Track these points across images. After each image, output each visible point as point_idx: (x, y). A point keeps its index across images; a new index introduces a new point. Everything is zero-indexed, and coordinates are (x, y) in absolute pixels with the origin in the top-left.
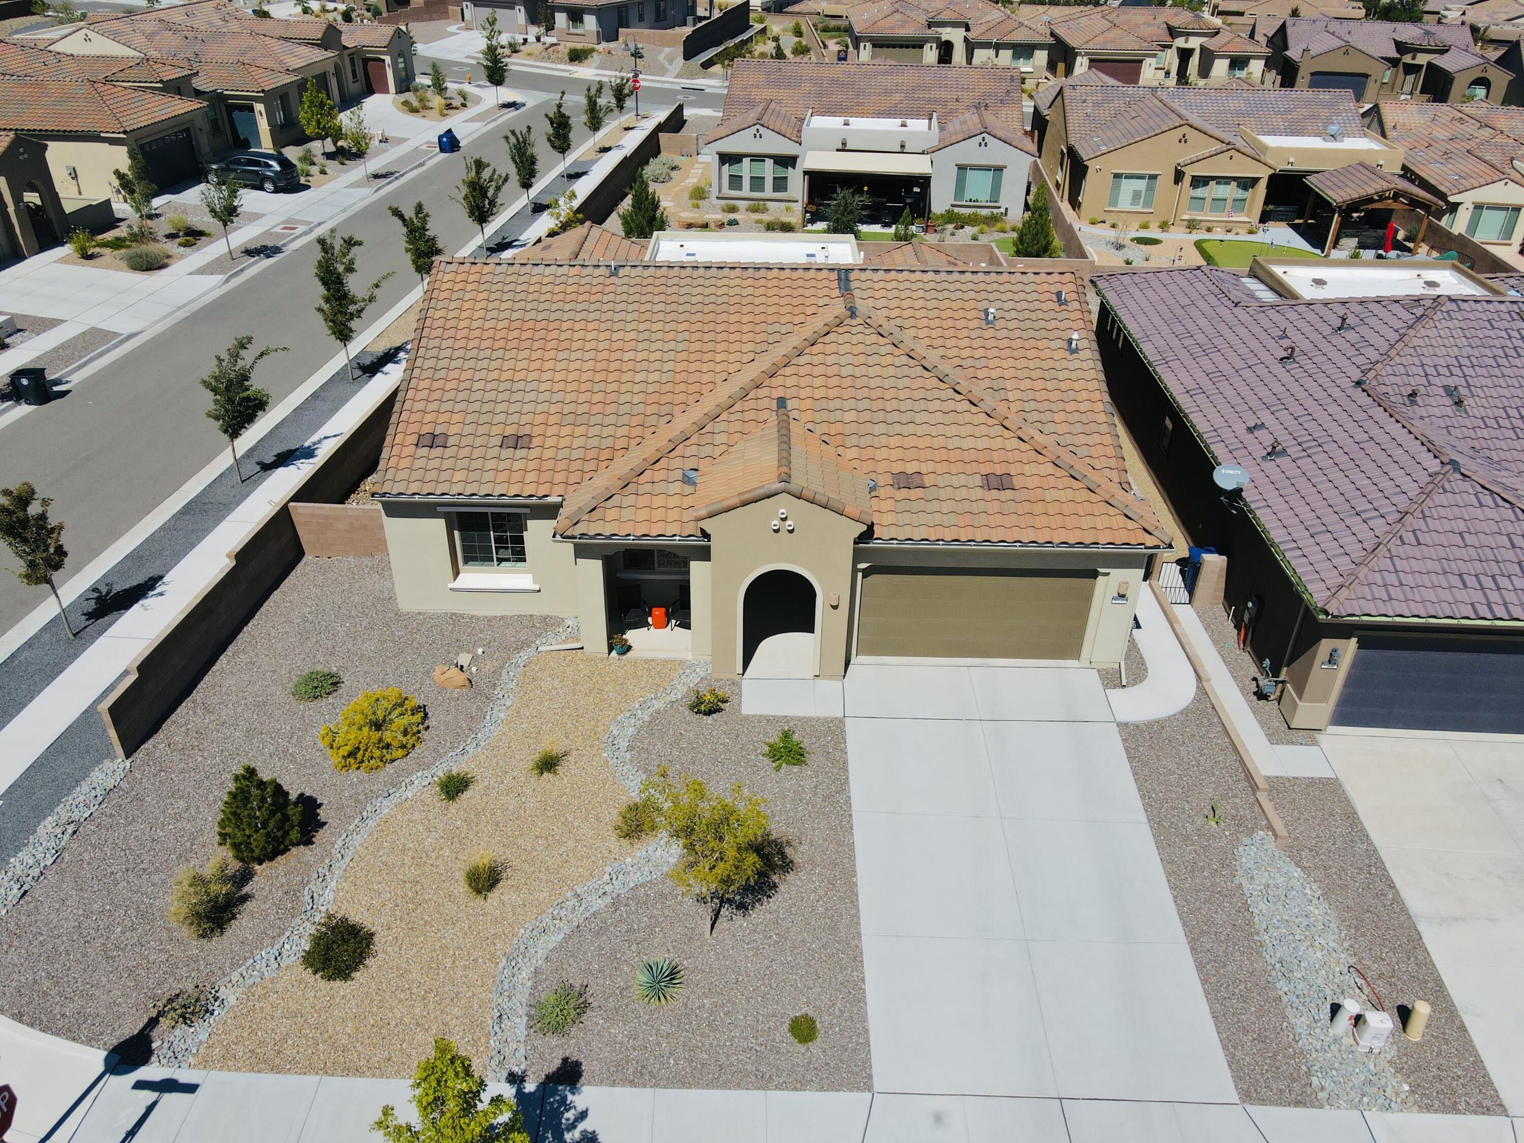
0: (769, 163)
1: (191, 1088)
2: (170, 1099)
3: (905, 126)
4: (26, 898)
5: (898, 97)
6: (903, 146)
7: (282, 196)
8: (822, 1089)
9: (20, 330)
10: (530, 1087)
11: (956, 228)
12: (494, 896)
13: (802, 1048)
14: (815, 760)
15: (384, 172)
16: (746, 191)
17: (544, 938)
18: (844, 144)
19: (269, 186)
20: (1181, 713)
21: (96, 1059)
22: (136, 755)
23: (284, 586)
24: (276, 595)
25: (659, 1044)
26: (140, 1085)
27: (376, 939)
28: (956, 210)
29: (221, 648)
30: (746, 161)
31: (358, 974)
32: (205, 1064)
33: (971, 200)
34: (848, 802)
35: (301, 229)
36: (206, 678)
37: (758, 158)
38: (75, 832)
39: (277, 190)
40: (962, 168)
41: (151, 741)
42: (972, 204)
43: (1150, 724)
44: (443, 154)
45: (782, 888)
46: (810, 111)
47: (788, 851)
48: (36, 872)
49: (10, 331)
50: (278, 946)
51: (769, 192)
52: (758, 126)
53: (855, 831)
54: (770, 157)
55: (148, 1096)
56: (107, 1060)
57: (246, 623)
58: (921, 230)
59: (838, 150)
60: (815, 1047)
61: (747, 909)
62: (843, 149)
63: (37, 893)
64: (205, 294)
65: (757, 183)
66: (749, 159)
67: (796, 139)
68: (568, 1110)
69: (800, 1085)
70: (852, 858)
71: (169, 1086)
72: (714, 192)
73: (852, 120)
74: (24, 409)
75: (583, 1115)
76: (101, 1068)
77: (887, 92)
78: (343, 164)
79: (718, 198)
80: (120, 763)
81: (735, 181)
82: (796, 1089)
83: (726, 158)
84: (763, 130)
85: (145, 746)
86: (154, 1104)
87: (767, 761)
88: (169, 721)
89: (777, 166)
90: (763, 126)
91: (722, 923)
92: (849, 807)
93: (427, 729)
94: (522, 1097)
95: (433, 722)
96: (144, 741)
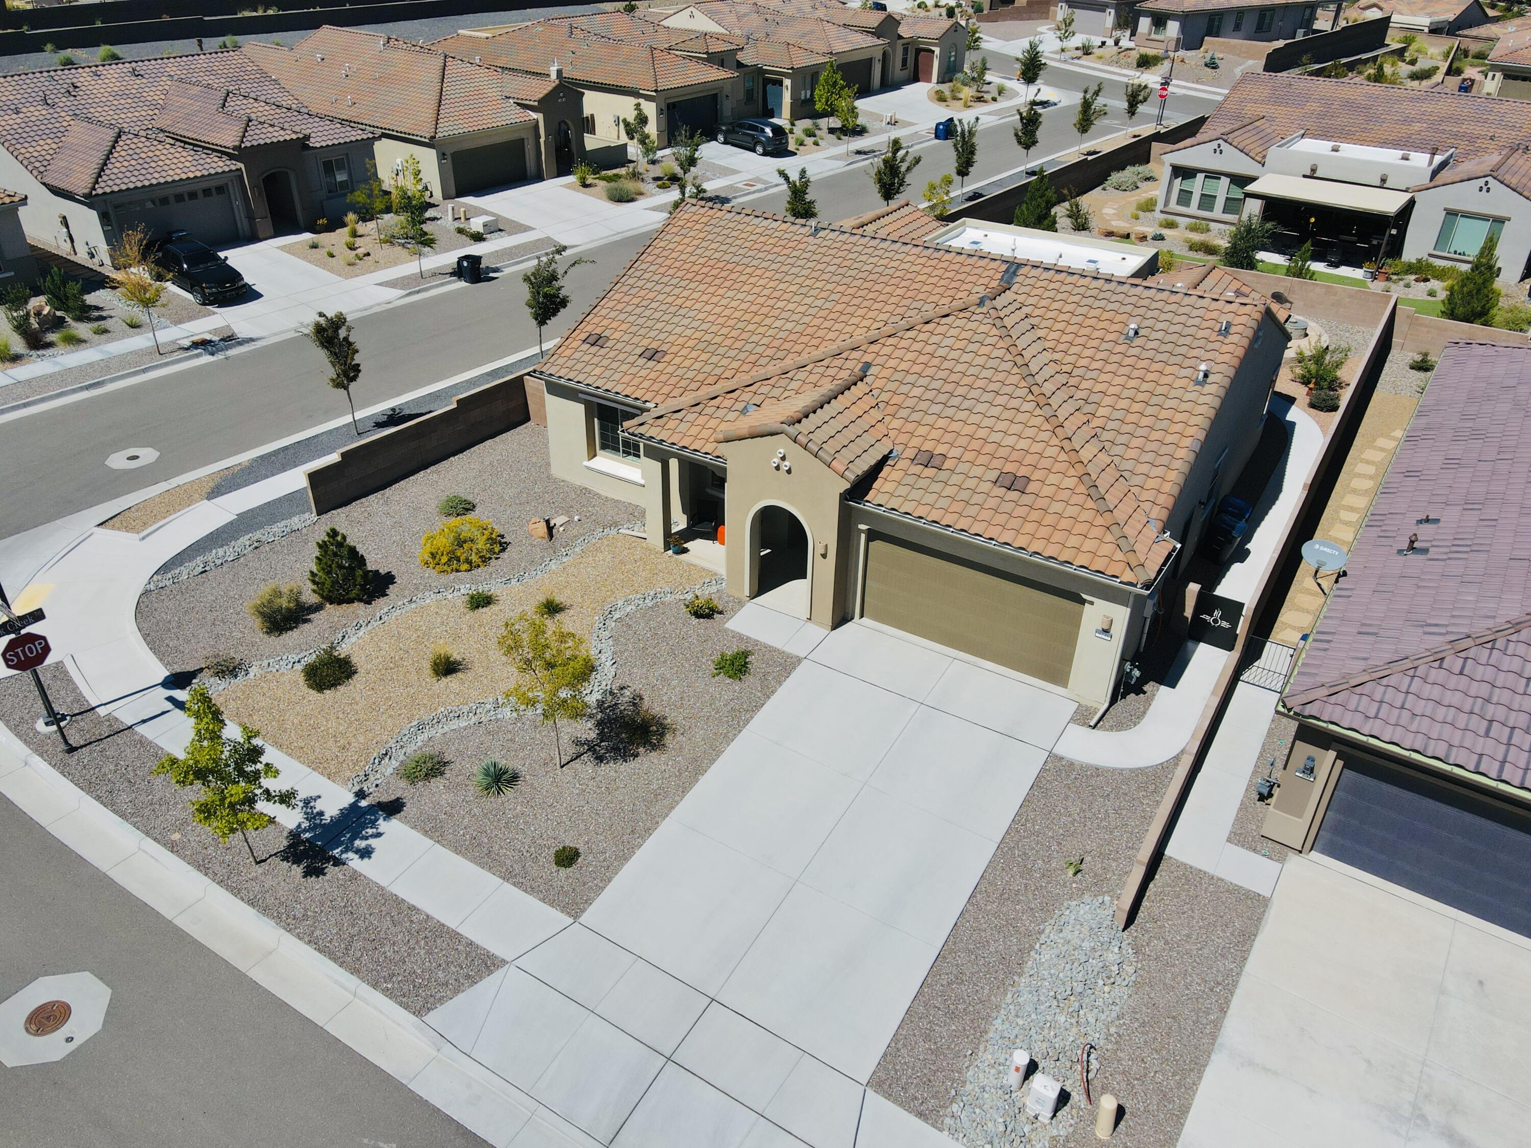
0: (1225, 181)
2: (178, 712)
3: (1407, 159)
4: (204, 575)
5: (1417, 126)
6: (1384, 180)
7: (768, 159)
8: (543, 900)
9: (500, 230)
10: (364, 803)
11: (1417, 280)
12: (445, 680)
13: (554, 868)
14: (749, 680)
15: (867, 150)
16: (1193, 209)
17: (456, 721)
18: (1314, 170)
19: (760, 149)
20: (1132, 771)
21: (162, 673)
22: (324, 515)
23: (497, 439)
24: (489, 442)
25: (464, 818)
26: (170, 699)
27: (356, 676)
28: (1431, 260)
29: (425, 467)
30: (1200, 177)
31: (328, 692)
33: (1455, 252)
34: (748, 721)
35: (759, 186)
36: (402, 482)
37: (1213, 175)
38: (256, 548)
39: (765, 154)
40: (1451, 213)
41: (339, 510)
42: (1457, 256)
43: (1085, 768)
44: (937, 141)
45: (639, 759)
46: (1303, 132)
47: (668, 737)
48: (219, 562)
49: (492, 229)
50: (300, 656)
51: (1217, 212)
52: (1221, 141)
53: (732, 744)
54: (1227, 175)
55: (169, 706)
56: (166, 678)
57: (454, 455)
58: (1369, 275)
59: (1305, 176)
60: (563, 872)
61: (601, 761)
62: (1312, 175)
63: (210, 575)
64: (645, 226)
65: (1207, 201)
66: (1203, 175)
67: (1260, 159)
68: (371, 828)
69: (531, 890)
70: (713, 761)
71: (181, 705)
72: (1160, 206)
73: (1344, 146)
74: (463, 284)
75: (379, 835)
76: (160, 681)
77: (1408, 121)
78: (839, 139)
79: (1162, 212)
80: (314, 517)
81: (1185, 197)
82: (525, 891)
83: (1182, 172)
84: (1224, 146)
85: (334, 512)
86: (168, 711)
87: (712, 666)
88: (358, 502)
89: (1232, 186)
90: (1226, 141)
91: (576, 764)
92: (745, 725)
93: (497, 559)
94: (354, 807)
95: (504, 555)
96: (334, 509)
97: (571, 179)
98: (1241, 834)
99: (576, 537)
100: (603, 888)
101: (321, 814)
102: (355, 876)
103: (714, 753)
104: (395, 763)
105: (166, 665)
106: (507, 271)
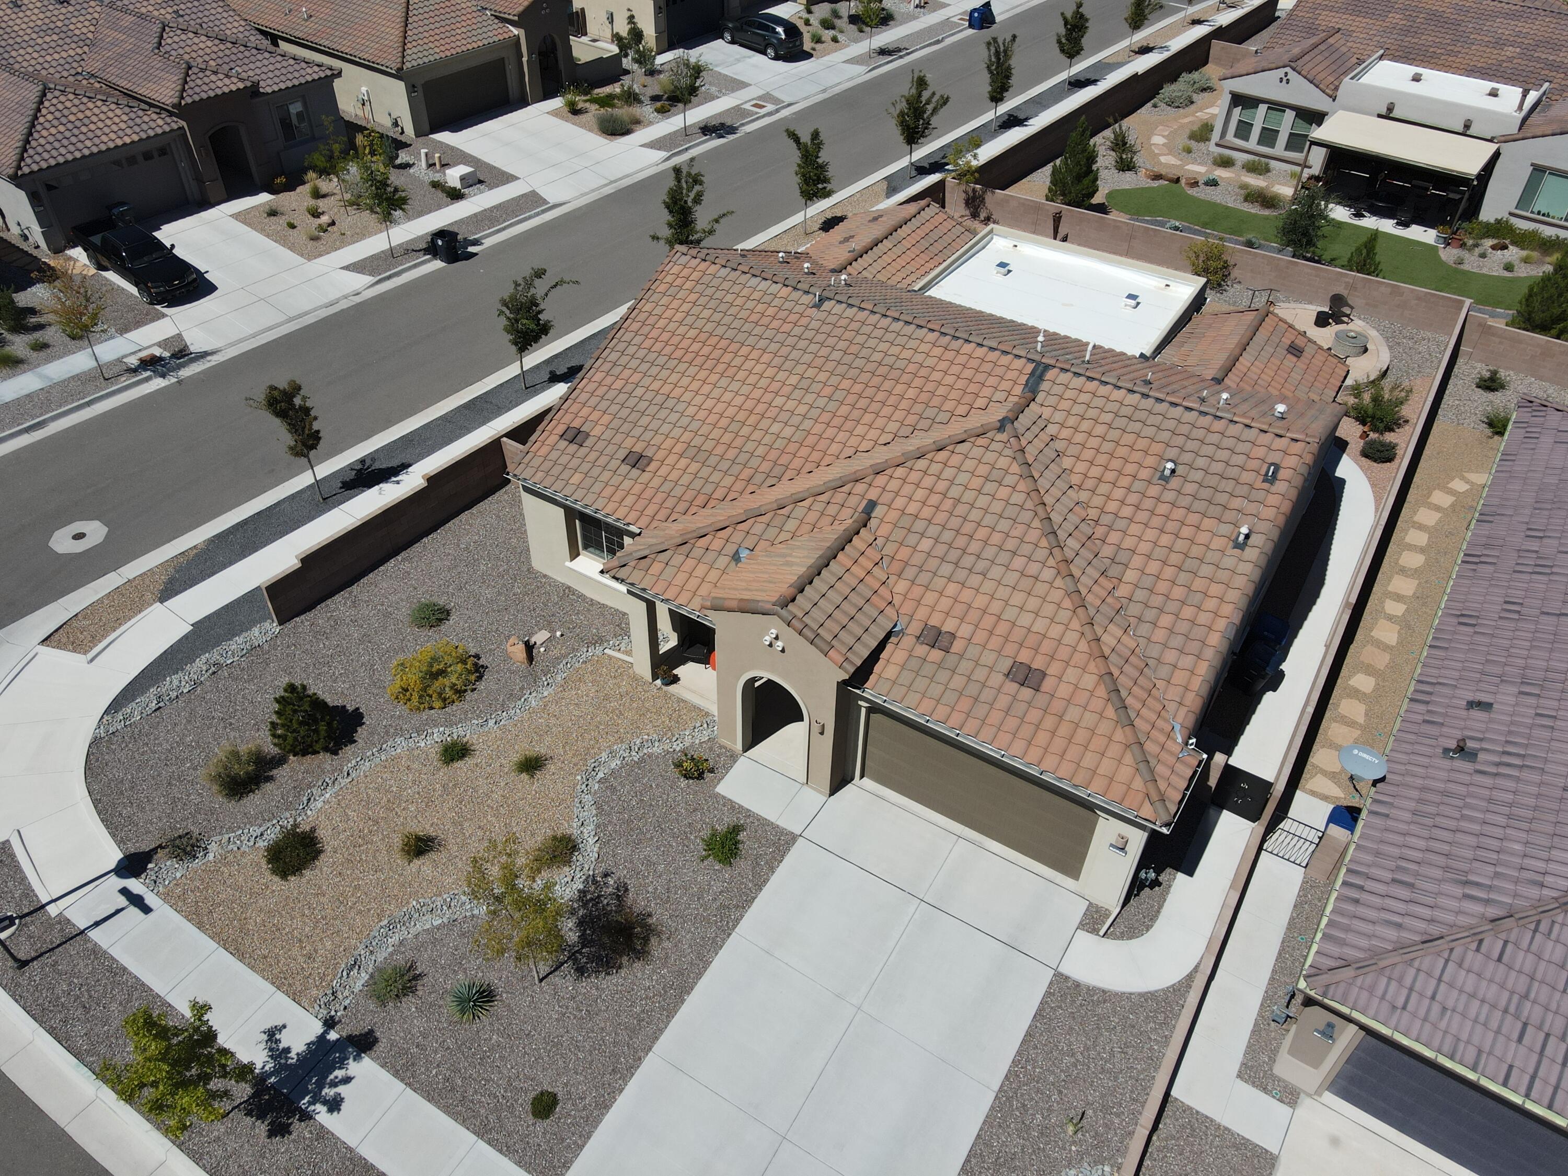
0: (1290, 115)
1: (146, 910)
2: (134, 911)
3: (1496, 95)
4: (158, 713)
5: (1510, 51)
6: (1467, 126)
7: (780, 64)
8: (519, 1163)
9: (481, 182)
10: (332, 1036)
11: (1494, 248)
12: (417, 862)
13: (530, 1119)
14: (742, 865)
15: (891, 47)
16: (1252, 143)
17: (429, 916)
18: (1390, 109)
19: (770, 52)
20: (1141, 995)
21: (114, 855)
22: (287, 625)
23: (474, 510)
24: (464, 516)
25: (436, 1052)
26: (124, 892)
27: (322, 856)
28: (1513, 220)
29: (396, 553)
30: (1263, 108)
31: (293, 878)
32: (166, 897)
33: (1539, 213)
34: (737, 921)
35: (770, 107)
36: (371, 575)
37: (1277, 107)
38: (214, 673)
39: (777, 58)
40: (1539, 170)
41: (302, 617)
42: (1540, 217)
43: (1092, 991)
44: (971, 31)
45: (623, 972)
46: (1382, 52)
47: (654, 941)
48: (173, 695)
49: (471, 182)
50: (262, 829)
51: (1279, 148)
52: (1288, 69)
53: (721, 952)
54: (1292, 107)
55: (122, 901)
56: (120, 861)
57: (427, 533)
58: (1442, 240)
59: (1380, 116)
60: (541, 1126)
61: (582, 975)
62: (1388, 115)
63: (165, 712)
64: (642, 170)
65: (1268, 137)
66: (1266, 106)
67: (1330, 93)
68: (340, 1068)
69: (505, 1149)
70: (699, 975)
71: (137, 901)
72: (1216, 136)
73: (1426, 73)
74: (438, 264)
75: (349, 1080)
76: (112, 866)
77: (1499, 43)
78: (861, 31)
79: (1217, 145)
80: (273, 627)
81: (1244, 130)
82: (500, 1151)
83: (1239, 100)
84: (1292, 75)
85: (297, 619)
86: (122, 909)
87: (701, 846)
88: (323, 605)
89: (1298, 120)
90: (1294, 69)
91: (555, 979)
92: (735, 927)
93: (473, 690)
94: (322, 1038)
95: (481, 686)
96: (297, 615)
97: (557, 103)
98: (1252, 1067)
99: (558, 659)
100: (581, 1147)
101: (287, 1050)
102: (323, 1133)
103: (702, 964)
104: (365, 976)
105: (120, 842)
106: (488, 242)
